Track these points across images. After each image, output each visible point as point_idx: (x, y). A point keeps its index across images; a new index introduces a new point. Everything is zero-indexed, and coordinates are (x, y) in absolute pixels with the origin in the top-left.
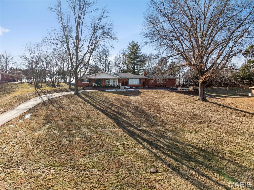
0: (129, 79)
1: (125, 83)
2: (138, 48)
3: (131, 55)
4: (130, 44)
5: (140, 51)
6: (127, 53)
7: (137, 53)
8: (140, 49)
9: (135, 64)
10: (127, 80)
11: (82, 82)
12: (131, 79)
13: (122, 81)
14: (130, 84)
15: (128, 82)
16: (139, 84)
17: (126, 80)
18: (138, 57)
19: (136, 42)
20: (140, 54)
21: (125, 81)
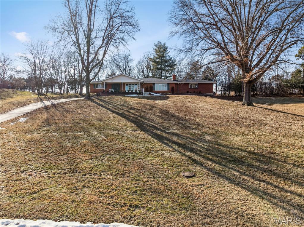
0: (154, 84)
1: (149, 89)
2: (165, 50)
3: (157, 58)
4: (155, 46)
5: (169, 54)
6: (152, 57)
7: (165, 57)
8: (168, 52)
9: (161, 69)
10: (153, 85)
11: (96, 88)
12: (157, 84)
13: (146, 86)
14: (155, 90)
15: (153, 88)
16: (167, 90)
17: (151, 85)
18: (166, 61)
19: (163, 44)
20: (168, 58)
21: (149, 87)
